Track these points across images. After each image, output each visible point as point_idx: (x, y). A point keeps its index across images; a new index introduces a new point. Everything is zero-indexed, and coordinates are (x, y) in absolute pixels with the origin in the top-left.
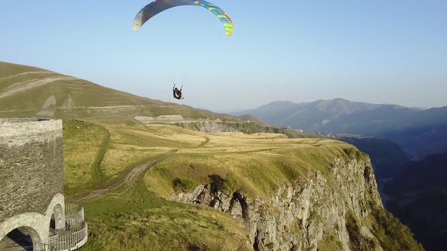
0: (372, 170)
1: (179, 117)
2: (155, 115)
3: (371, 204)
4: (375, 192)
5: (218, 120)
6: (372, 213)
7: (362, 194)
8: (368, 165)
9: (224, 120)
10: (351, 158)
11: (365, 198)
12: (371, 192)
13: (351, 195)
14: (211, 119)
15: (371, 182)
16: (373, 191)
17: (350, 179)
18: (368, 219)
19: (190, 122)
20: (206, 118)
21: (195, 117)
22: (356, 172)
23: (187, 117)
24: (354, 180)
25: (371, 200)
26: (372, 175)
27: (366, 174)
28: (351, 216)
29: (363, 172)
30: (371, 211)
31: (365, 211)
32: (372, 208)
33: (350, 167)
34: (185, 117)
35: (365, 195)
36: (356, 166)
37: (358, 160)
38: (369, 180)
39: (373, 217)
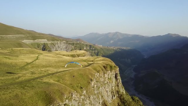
0: (119, 75)
1: (46, 40)
2: (34, 39)
3: (118, 92)
4: (120, 85)
5: (64, 42)
6: (118, 97)
7: (114, 88)
8: (117, 72)
9: (67, 41)
10: (107, 71)
11: (115, 89)
12: (118, 86)
13: (107, 90)
14: (61, 41)
15: (118, 80)
16: (119, 85)
17: (105, 82)
18: (116, 100)
19: (51, 42)
20: (58, 40)
21: (53, 40)
22: (110, 77)
23: (49, 40)
24: (108, 82)
25: (118, 90)
26: (119, 77)
27: (116, 77)
28: (105, 103)
29: (114, 76)
30: (118, 95)
31: (114, 96)
32: (118, 93)
33: (106, 76)
34: (48, 40)
35: (115, 87)
36: (110, 74)
37: (111, 71)
38: (117, 80)
39: (118, 99)
